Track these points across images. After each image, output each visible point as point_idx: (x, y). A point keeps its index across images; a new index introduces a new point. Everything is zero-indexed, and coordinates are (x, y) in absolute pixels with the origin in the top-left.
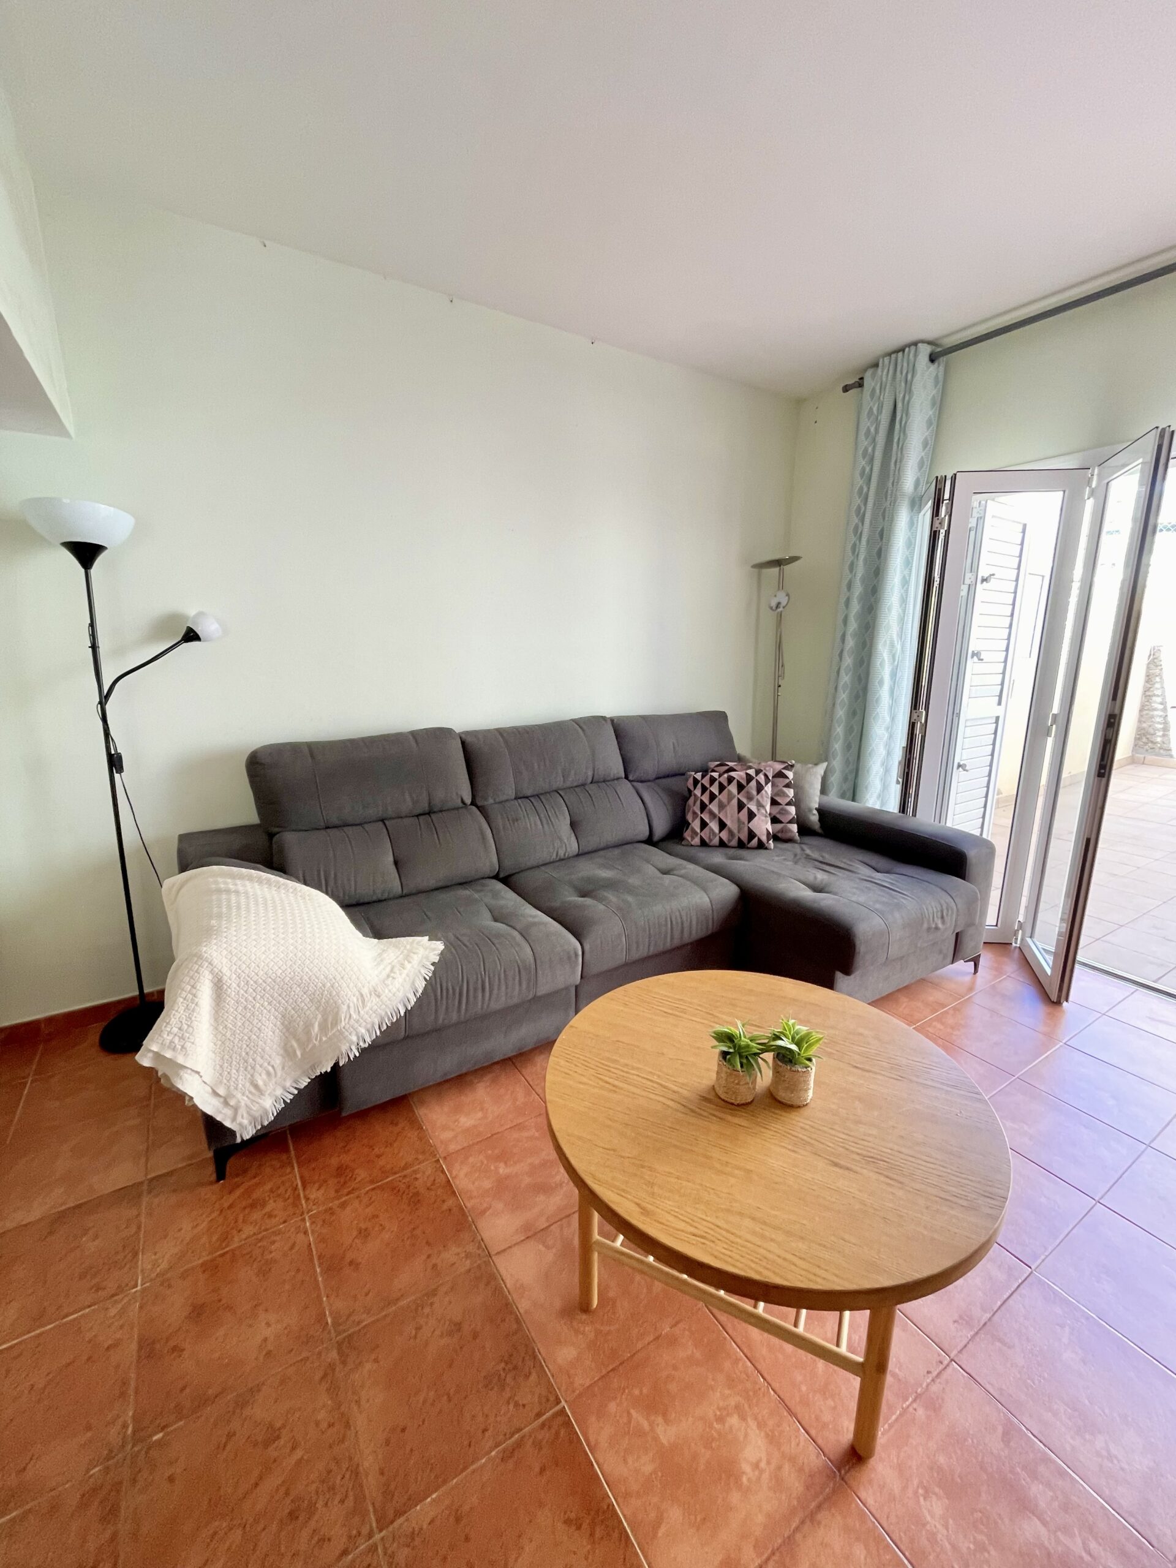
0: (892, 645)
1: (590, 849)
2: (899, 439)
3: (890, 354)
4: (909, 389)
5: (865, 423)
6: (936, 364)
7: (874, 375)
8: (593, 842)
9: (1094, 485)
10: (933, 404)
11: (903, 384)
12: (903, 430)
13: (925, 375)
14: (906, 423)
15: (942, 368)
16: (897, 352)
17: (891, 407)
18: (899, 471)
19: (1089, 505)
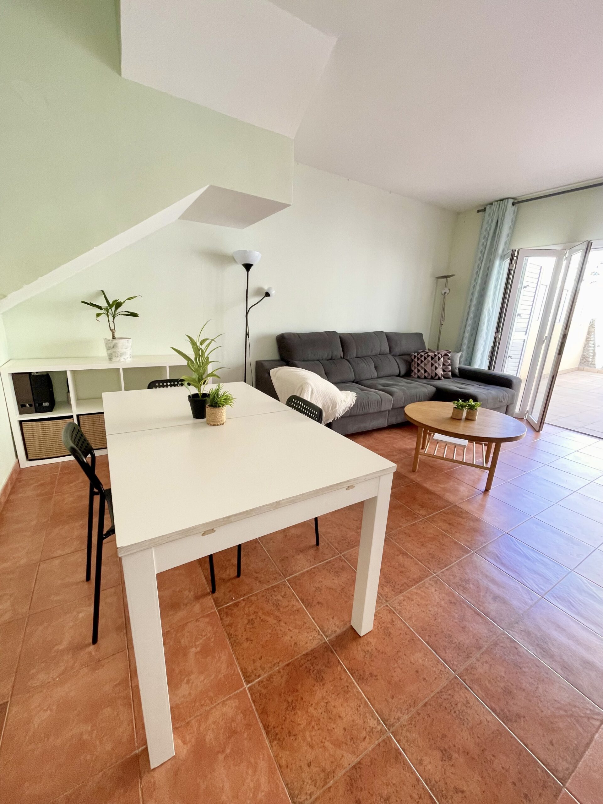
0: (489, 310)
1: (381, 376)
2: (498, 233)
3: (497, 201)
4: (504, 216)
5: (485, 225)
6: (515, 206)
7: (490, 207)
8: (382, 373)
9: (567, 256)
10: (512, 221)
11: (502, 213)
12: (500, 230)
13: (510, 209)
14: (502, 227)
15: (516, 208)
16: (501, 200)
17: (497, 219)
18: (498, 245)
19: (565, 262)
